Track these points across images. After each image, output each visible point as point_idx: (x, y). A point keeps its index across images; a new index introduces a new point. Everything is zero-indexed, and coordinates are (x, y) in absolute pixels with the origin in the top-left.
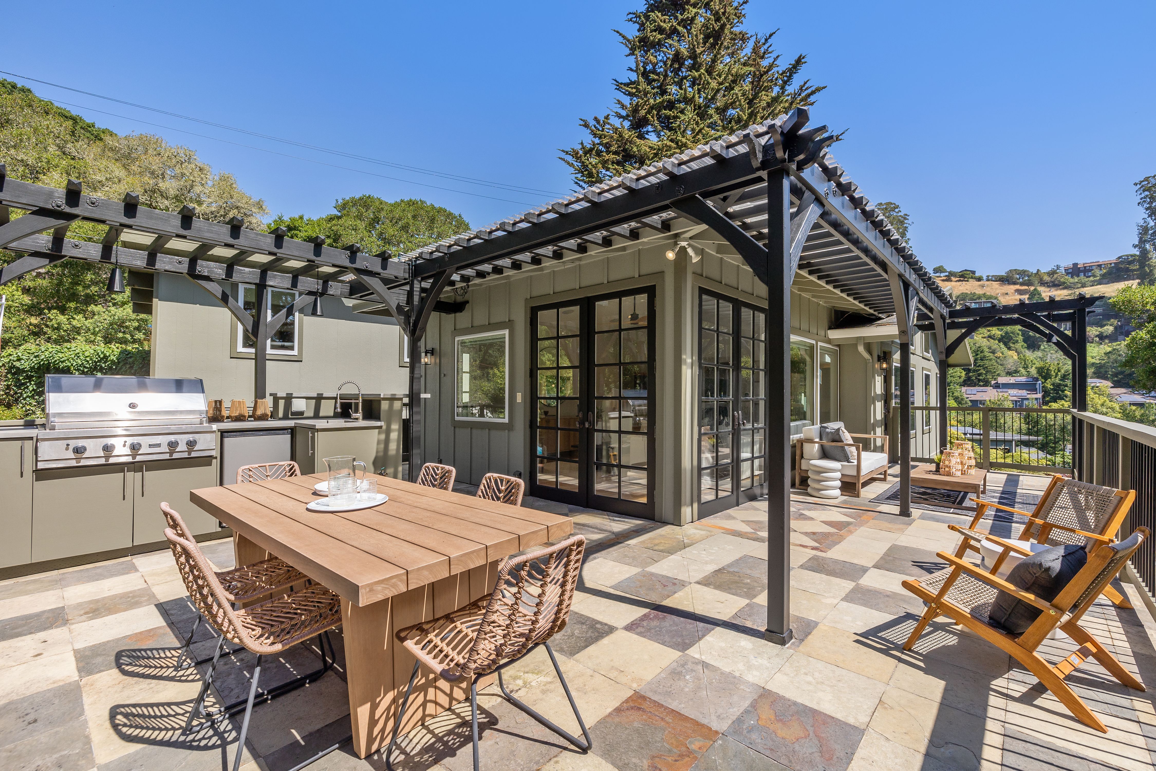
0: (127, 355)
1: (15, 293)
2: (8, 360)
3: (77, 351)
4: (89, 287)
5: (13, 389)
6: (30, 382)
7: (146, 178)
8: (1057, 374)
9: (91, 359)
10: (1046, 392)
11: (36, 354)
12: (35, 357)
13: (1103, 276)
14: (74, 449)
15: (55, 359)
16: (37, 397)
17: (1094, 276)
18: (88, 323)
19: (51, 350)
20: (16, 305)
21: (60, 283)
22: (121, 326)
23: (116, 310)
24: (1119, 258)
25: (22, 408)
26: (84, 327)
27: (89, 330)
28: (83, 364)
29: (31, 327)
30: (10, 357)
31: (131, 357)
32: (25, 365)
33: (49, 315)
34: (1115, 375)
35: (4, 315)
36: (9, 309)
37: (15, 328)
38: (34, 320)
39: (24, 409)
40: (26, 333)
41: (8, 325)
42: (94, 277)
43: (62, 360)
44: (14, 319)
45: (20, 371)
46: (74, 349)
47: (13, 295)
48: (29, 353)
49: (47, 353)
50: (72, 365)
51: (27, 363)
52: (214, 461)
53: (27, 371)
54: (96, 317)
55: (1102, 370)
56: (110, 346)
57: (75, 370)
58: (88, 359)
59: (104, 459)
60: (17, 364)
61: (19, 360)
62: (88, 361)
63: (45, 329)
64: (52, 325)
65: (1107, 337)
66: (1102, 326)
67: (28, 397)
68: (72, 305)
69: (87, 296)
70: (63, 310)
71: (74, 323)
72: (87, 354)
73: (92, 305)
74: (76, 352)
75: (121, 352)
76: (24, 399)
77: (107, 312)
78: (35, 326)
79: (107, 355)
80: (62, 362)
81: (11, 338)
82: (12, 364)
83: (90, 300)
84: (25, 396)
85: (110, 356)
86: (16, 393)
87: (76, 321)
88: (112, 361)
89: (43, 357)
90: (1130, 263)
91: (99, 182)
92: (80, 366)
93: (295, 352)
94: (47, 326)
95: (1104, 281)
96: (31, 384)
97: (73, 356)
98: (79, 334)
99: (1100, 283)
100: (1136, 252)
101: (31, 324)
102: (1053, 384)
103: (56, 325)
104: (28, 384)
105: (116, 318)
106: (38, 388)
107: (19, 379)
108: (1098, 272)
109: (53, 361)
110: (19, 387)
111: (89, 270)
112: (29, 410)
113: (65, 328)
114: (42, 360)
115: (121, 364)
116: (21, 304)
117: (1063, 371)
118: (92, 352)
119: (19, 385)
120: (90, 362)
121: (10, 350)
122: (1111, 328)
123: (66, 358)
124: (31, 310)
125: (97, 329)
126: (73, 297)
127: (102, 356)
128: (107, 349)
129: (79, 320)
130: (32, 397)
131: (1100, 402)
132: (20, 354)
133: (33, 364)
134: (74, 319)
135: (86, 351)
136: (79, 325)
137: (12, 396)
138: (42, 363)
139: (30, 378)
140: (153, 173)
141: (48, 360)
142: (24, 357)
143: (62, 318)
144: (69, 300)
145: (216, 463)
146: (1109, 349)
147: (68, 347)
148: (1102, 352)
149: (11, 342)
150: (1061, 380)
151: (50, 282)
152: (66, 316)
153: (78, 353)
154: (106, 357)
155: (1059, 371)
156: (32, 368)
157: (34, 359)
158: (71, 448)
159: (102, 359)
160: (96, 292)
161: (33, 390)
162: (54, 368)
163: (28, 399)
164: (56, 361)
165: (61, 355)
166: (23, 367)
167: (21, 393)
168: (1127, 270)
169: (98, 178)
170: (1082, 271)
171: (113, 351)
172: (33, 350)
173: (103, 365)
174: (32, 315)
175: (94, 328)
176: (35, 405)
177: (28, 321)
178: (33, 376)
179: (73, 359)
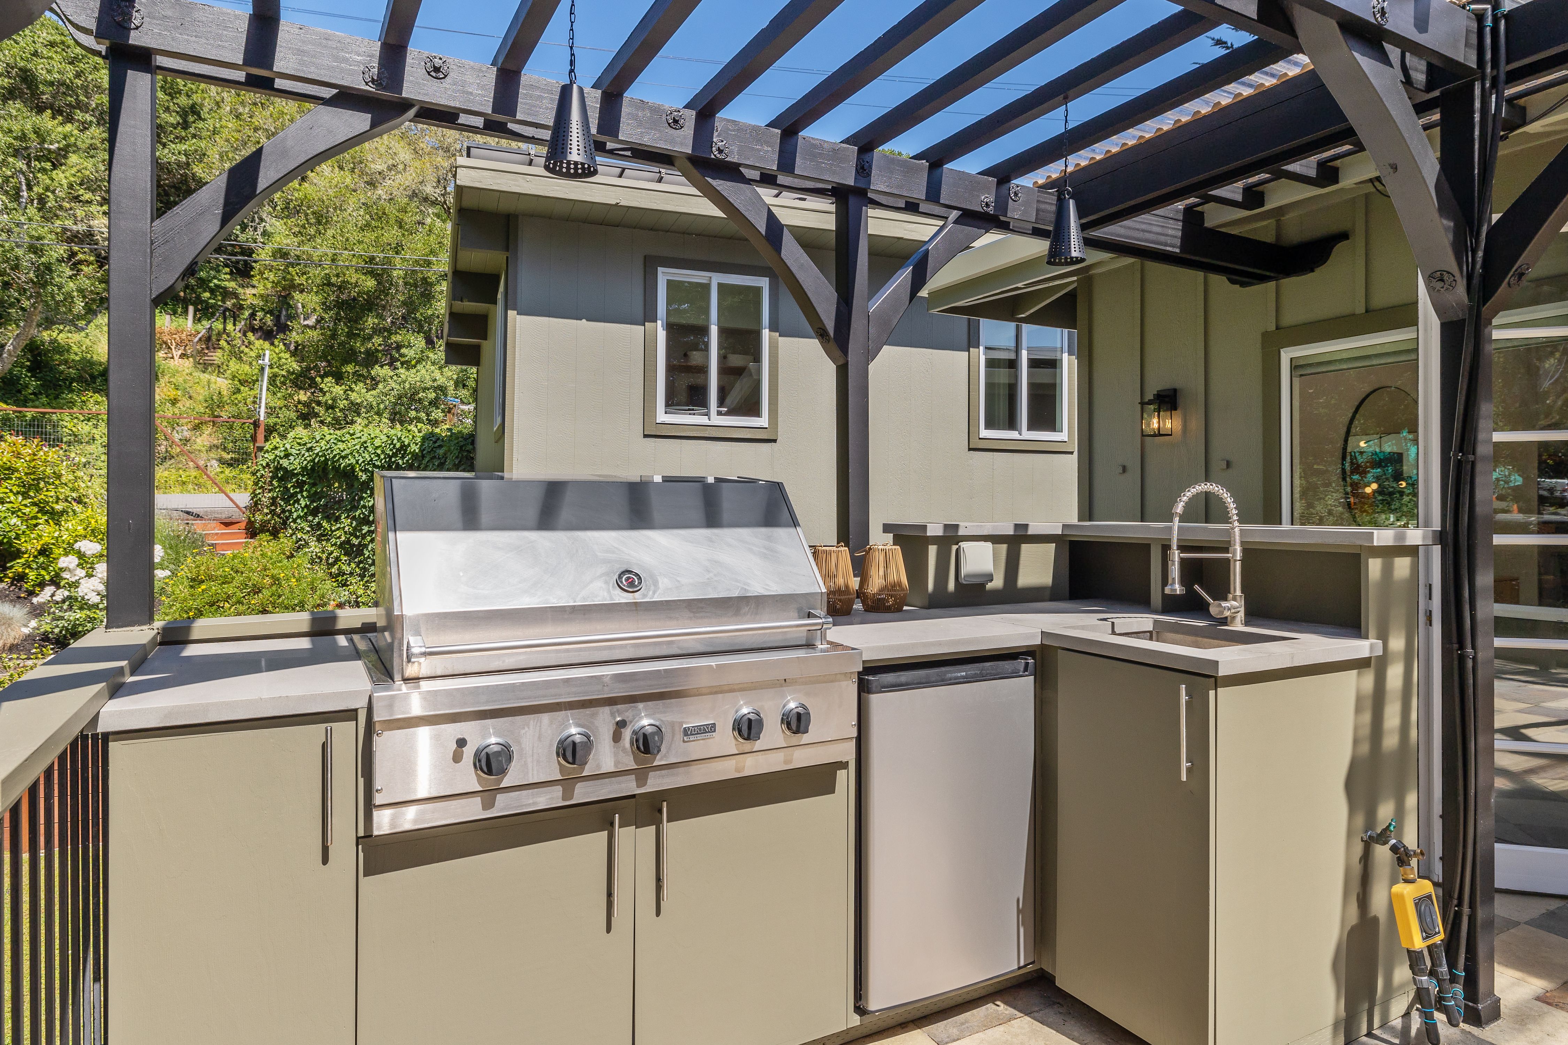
0: (435, 442)
1: (282, 355)
2: (273, 457)
3: (364, 439)
4: (370, 338)
5: (281, 506)
6: (301, 491)
7: (439, 159)
9: (383, 452)
11: (309, 445)
12: (308, 450)
14: (477, 754)
15: (335, 453)
16: (310, 518)
18: (370, 397)
19: (328, 437)
20: (284, 373)
21: (334, 336)
22: (412, 399)
23: (407, 373)
25: (291, 536)
26: (365, 403)
27: (371, 407)
28: (371, 460)
29: (300, 406)
30: (276, 452)
31: (440, 447)
32: (294, 464)
33: (322, 386)
35: (268, 390)
36: (274, 381)
37: (281, 408)
38: (303, 396)
39: (294, 537)
40: (293, 415)
41: (272, 404)
42: (376, 321)
43: (343, 454)
44: (279, 395)
45: (288, 475)
46: (358, 435)
47: (280, 359)
48: (299, 444)
49: (323, 443)
50: (357, 462)
51: (298, 460)
52: (841, 774)
53: (297, 474)
54: (380, 386)
56: (409, 428)
57: (361, 470)
58: (379, 451)
59: (558, 791)
60: (285, 463)
61: (287, 456)
62: (378, 456)
63: (317, 409)
64: (326, 403)
67: (299, 517)
68: (350, 368)
69: (368, 352)
70: (339, 378)
71: (353, 396)
72: (377, 443)
73: (376, 366)
74: (362, 440)
75: (424, 439)
76: (294, 521)
77: (395, 378)
78: (305, 404)
79: (406, 443)
80: (344, 458)
81: (275, 424)
82: (279, 462)
83: (371, 359)
84: (295, 515)
85: (409, 445)
86: (283, 511)
87: (355, 394)
88: (413, 453)
89: (318, 449)
91: (380, 173)
92: (369, 464)
93: (763, 421)
94: (319, 403)
96: (302, 496)
97: (358, 447)
98: (359, 415)
101: (299, 402)
103: (330, 402)
104: (299, 496)
105: (407, 385)
106: (312, 502)
107: (286, 487)
109: (331, 456)
110: (287, 501)
111: (370, 310)
112: (300, 540)
113: (342, 406)
114: (317, 454)
115: (427, 459)
116: (288, 371)
118: (385, 438)
119: (289, 498)
120: (382, 456)
121: (276, 440)
123: (348, 452)
124: (302, 380)
125: (382, 406)
126: (350, 356)
127: (398, 445)
128: (405, 433)
129: (360, 393)
130: (304, 518)
132: (288, 446)
133: (305, 462)
134: (352, 390)
135: (376, 437)
136: (359, 401)
137: (279, 516)
138: (316, 460)
139: (300, 485)
140: (447, 150)
141: (324, 455)
142: (294, 451)
143: (338, 390)
144: (346, 362)
145: (845, 780)
147: (351, 432)
149: (276, 430)
151: (322, 334)
152: (343, 387)
153: (365, 442)
154: (404, 447)
156: (304, 469)
157: (307, 454)
158: (469, 752)
159: (399, 450)
160: (380, 345)
161: (306, 506)
162: (333, 467)
163: (299, 521)
164: (335, 456)
165: (341, 446)
166: (293, 467)
167: (290, 512)
169: (379, 168)
171: (413, 437)
172: (306, 439)
173: (400, 462)
174: (300, 388)
175: (378, 404)
176: (308, 532)
177: (296, 398)
178: (304, 482)
179: (358, 452)
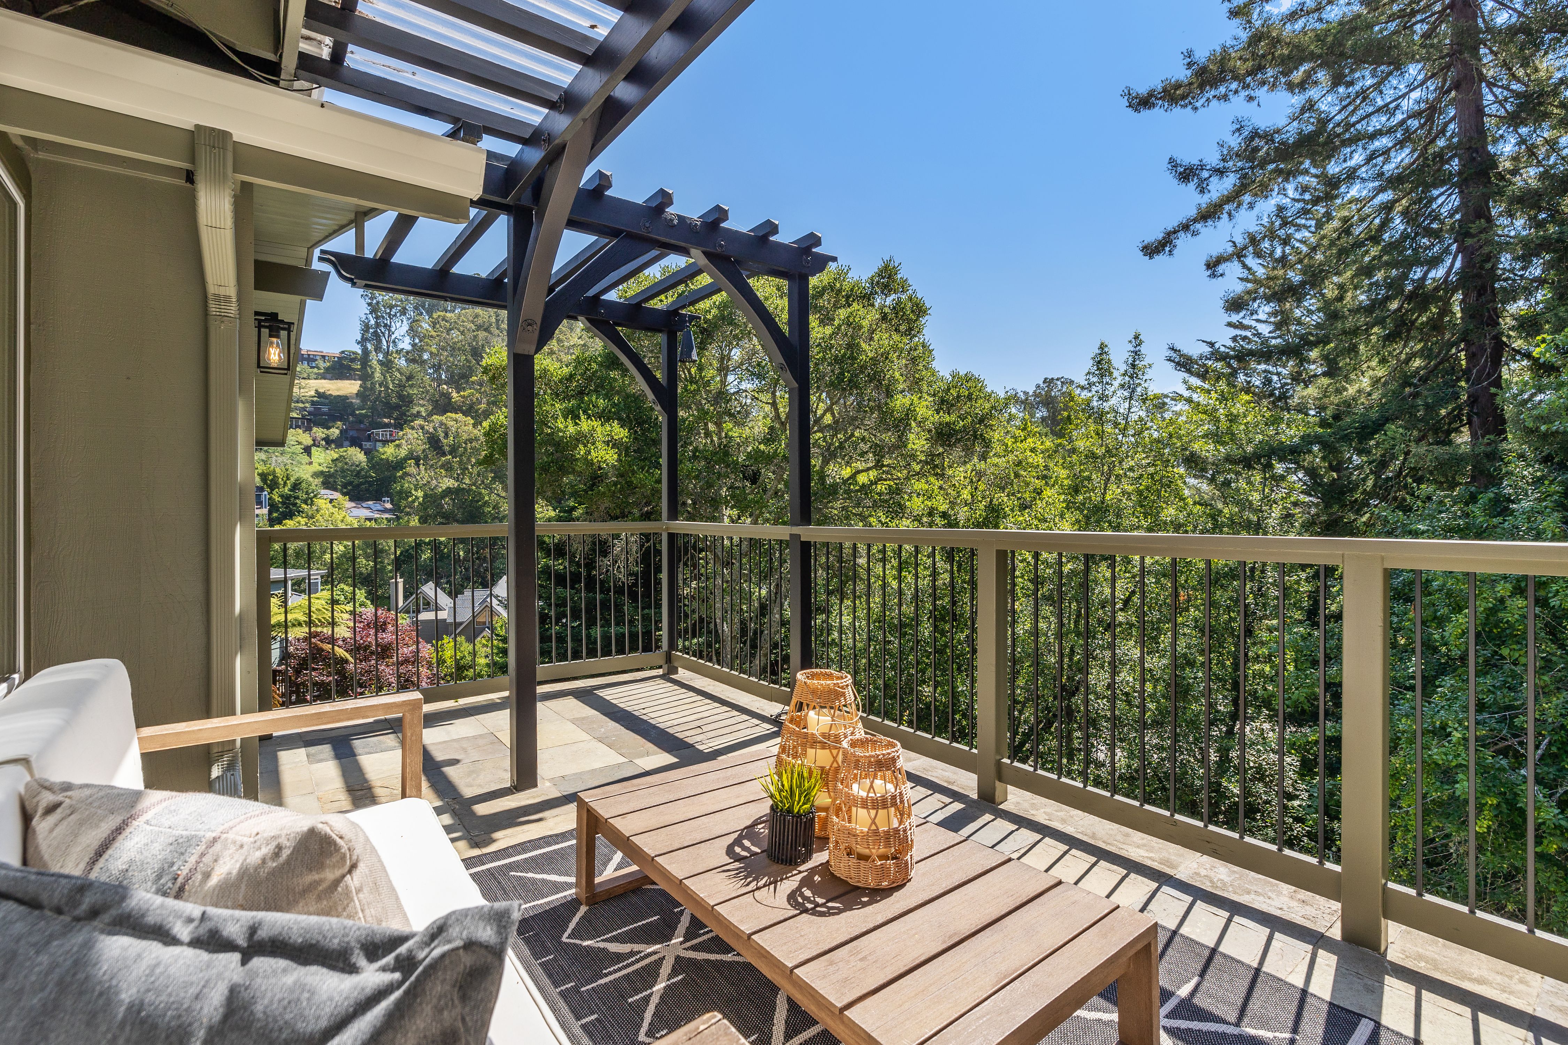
8: (285, 483)
10: (273, 507)
13: (327, 369)
17: (319, 368)
24: (343, 352)
34: (344, 486)
55: (331, 480)
65: (333, 441)
66: (328, 428)
90: (353, 360)
95: (328, 376)
99: (324, 377)
100: (358, 349)
102: (282, 496)
108: (322, 364)
117: (292, 479)
122: (337, 432)
131: (340, 518)
146: (336, 456)
148: (329, 458)
150: (290, 490)
155: (288, 479)
168: (349, 368)
170: (305, 359)
